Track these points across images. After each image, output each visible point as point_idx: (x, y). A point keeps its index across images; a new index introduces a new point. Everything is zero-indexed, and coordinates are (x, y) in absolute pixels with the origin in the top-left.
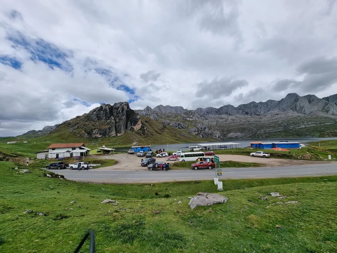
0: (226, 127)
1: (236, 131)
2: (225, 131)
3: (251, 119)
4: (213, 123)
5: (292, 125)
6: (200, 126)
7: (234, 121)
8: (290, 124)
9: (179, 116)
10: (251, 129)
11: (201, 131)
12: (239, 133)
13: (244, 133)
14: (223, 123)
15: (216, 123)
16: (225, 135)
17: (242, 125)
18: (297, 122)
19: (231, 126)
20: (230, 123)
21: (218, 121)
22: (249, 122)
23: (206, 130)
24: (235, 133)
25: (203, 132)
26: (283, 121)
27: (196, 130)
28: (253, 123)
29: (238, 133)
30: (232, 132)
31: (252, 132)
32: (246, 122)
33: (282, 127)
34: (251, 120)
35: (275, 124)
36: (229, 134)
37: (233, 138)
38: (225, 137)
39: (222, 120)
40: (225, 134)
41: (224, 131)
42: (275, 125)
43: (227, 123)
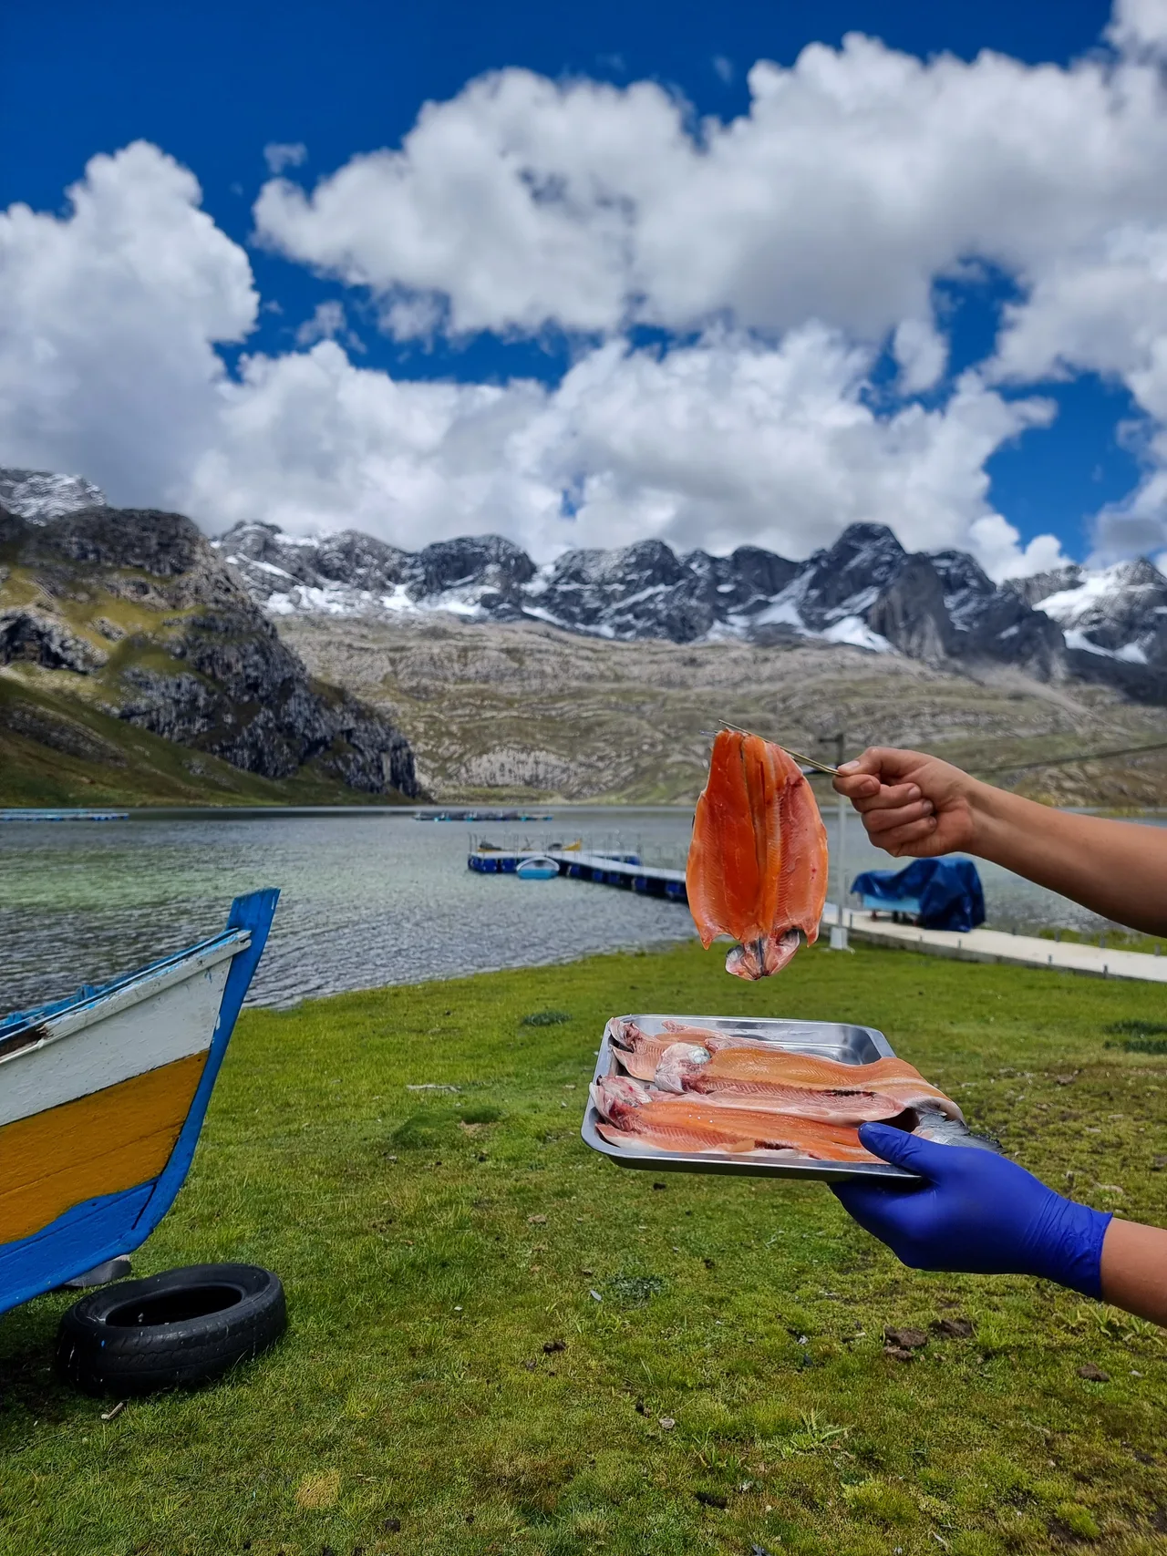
0: (464, 705)
1: (529, 742)
2: (450, 734)
3: (635, 663)
4: (367, 659)
5: (860, 726)
6: (239, 667)
7: (521, 662)
8: (852, 715)
9: (32, 544)
10: (630, 733)
11: (245, 713)
12: (552, 759)
13: (581, 758)
14: (442, 667)
15: (393, 662)
16: (451, 767)
17: (578, 694)
18: (883, 708)
19: (495, 697)
20: (493, 674)
21: (402, 649)
22: (618, 678)
23: (292, 705)
24: (523, 757)
25: (260, 719)
26: (814, 692)
27: (201, 702)
28: (642, 693)
29: (542, 755)
30: (503, 746)
31: (636, 753)
32: (602, 677)
33: (807, 729)
34: (636, 671)
35: (774, 710)
36: (480, 755)
37: (505, 792)
38: (450, 777)
39: (436, 648)
40: (447, 754)
41: (440, 735)
42: (771, 716)
43: (471, 671)
